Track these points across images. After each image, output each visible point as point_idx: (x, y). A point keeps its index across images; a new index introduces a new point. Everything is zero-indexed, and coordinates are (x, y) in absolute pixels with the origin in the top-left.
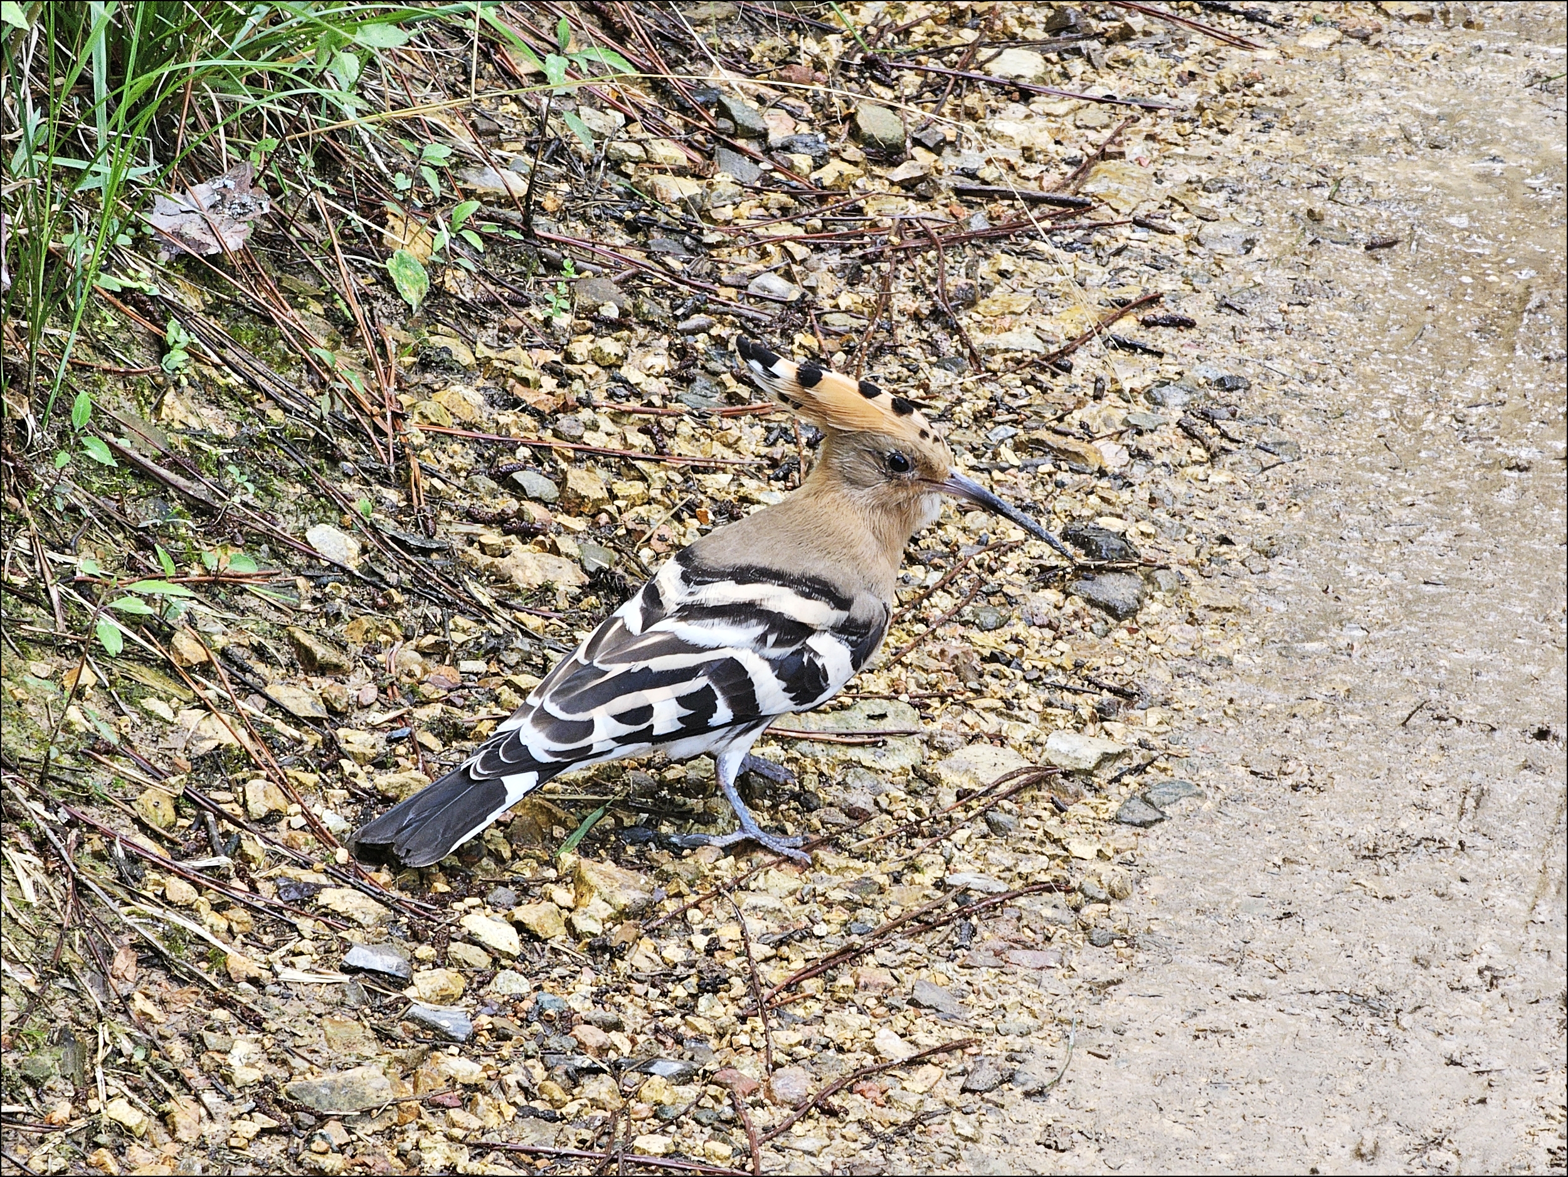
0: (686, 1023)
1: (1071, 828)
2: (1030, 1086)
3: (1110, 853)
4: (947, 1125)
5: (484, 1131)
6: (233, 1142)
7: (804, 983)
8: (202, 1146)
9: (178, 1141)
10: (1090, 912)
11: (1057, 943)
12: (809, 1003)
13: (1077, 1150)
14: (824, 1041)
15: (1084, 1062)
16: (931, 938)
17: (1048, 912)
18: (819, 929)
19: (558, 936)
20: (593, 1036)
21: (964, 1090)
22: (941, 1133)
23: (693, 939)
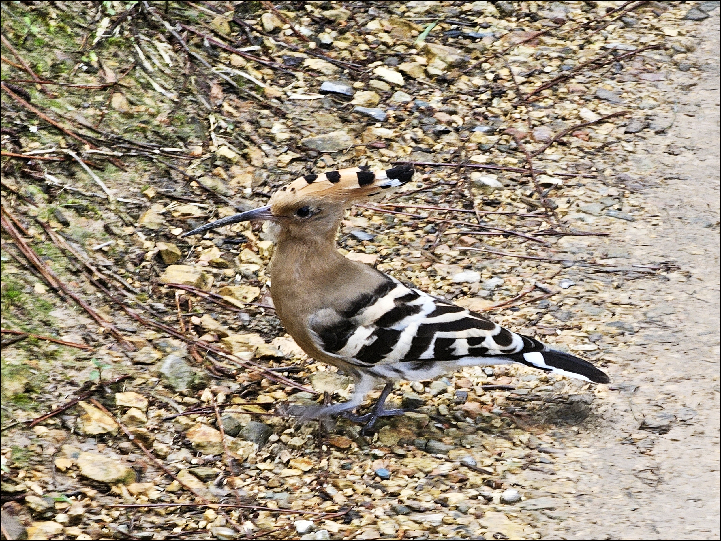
0: (489, 111)
1: (663, 23)
2: (657, 129)
3: (683, 32)
4: (619, 147)
5: (397, 158)
6: (280, 165)
7: (543, 92)
8: (265, 167)
9: (253, 166)
10: (678, 57)
11: (663, 71)
12: (546, 100)
13: (683, 154)
14: (556, 115)
15: (682, 118)
16: (602, 71)
17: (657, 57)
18: (547, 69)
19: (421, 77)
20: (445, 117)
21: (626, 132)
22: (618, 150)
23: (486, 75)
